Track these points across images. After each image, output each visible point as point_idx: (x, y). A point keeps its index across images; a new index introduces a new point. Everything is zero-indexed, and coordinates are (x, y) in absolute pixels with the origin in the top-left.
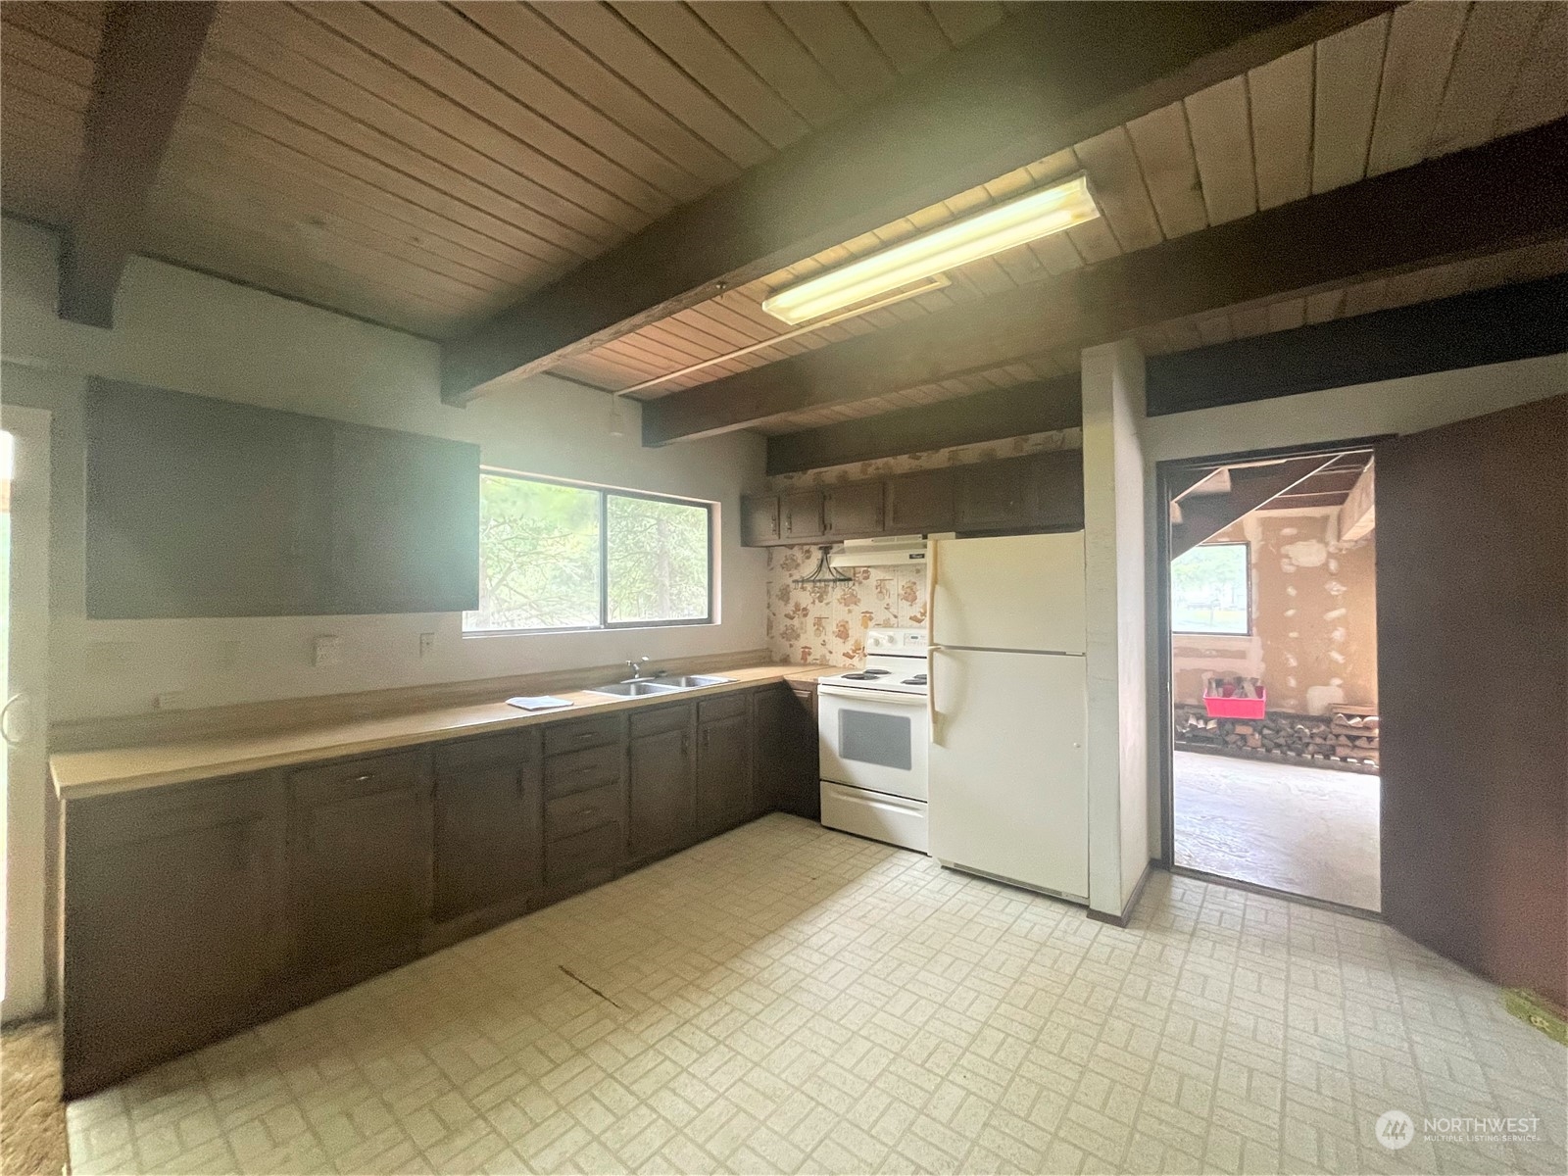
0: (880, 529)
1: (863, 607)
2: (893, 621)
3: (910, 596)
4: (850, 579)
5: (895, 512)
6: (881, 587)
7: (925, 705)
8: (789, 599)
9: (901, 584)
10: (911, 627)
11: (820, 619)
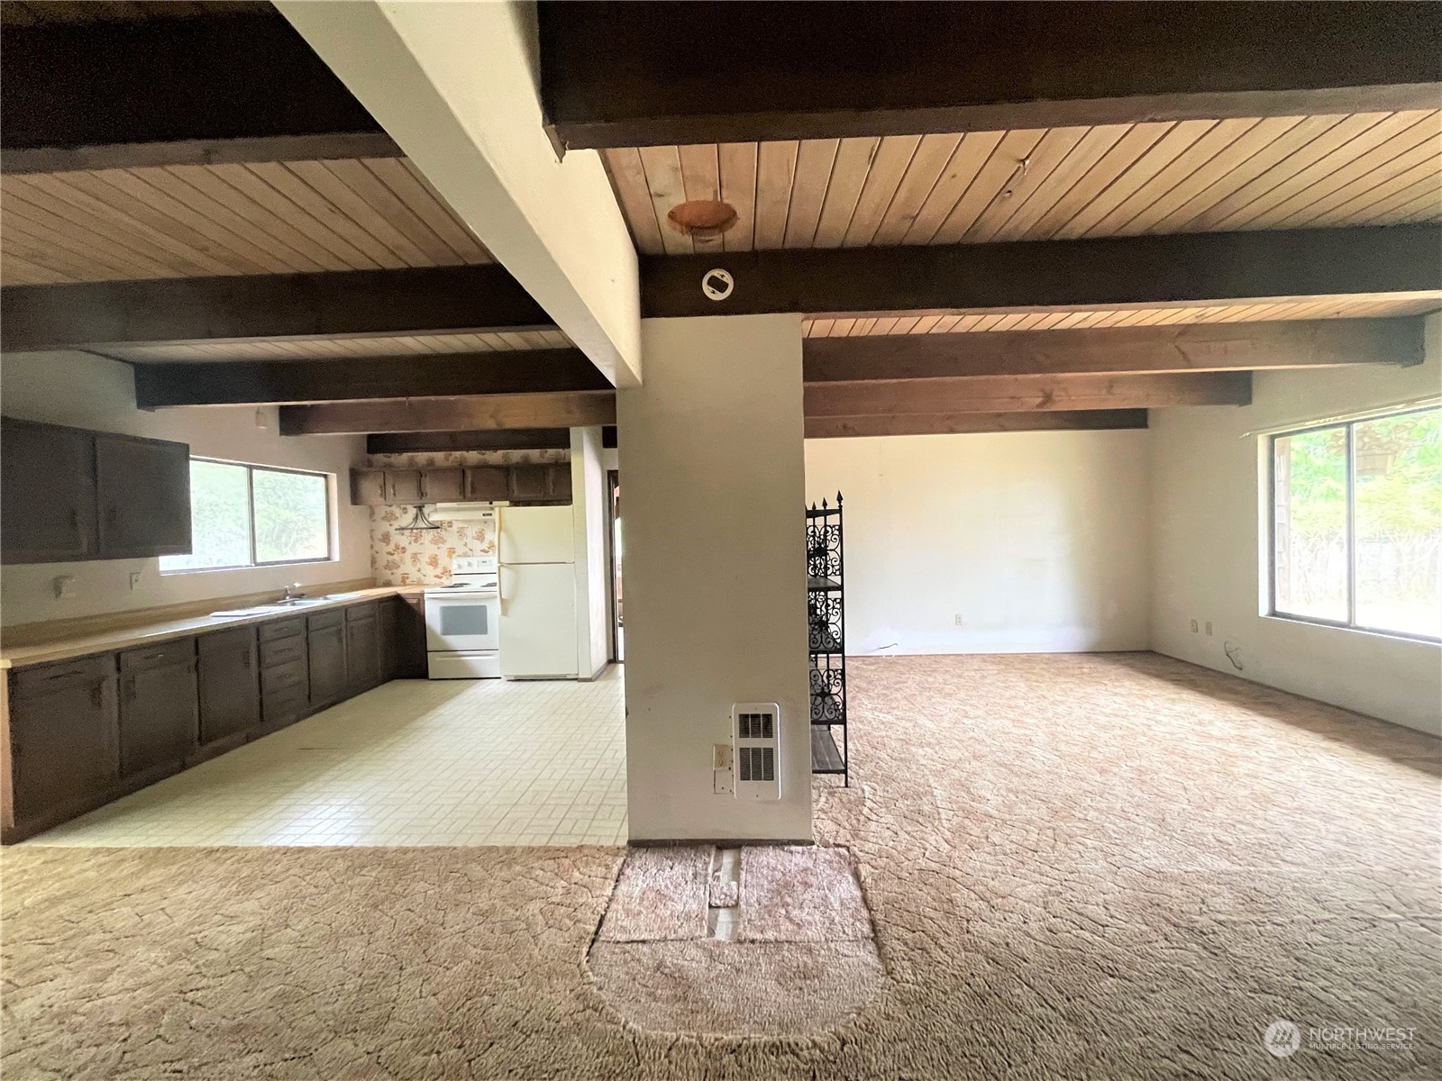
0: (461, 497)
1: (448, 545)
2: (470, 553)
3: (481, 537)
4: (438, 528)
5: (472, 488)
6: (461, 532)
7: (496, 597)
8: (389, 541)
9: (475, 530)
10: (482, 556)
11: (416, 554)
